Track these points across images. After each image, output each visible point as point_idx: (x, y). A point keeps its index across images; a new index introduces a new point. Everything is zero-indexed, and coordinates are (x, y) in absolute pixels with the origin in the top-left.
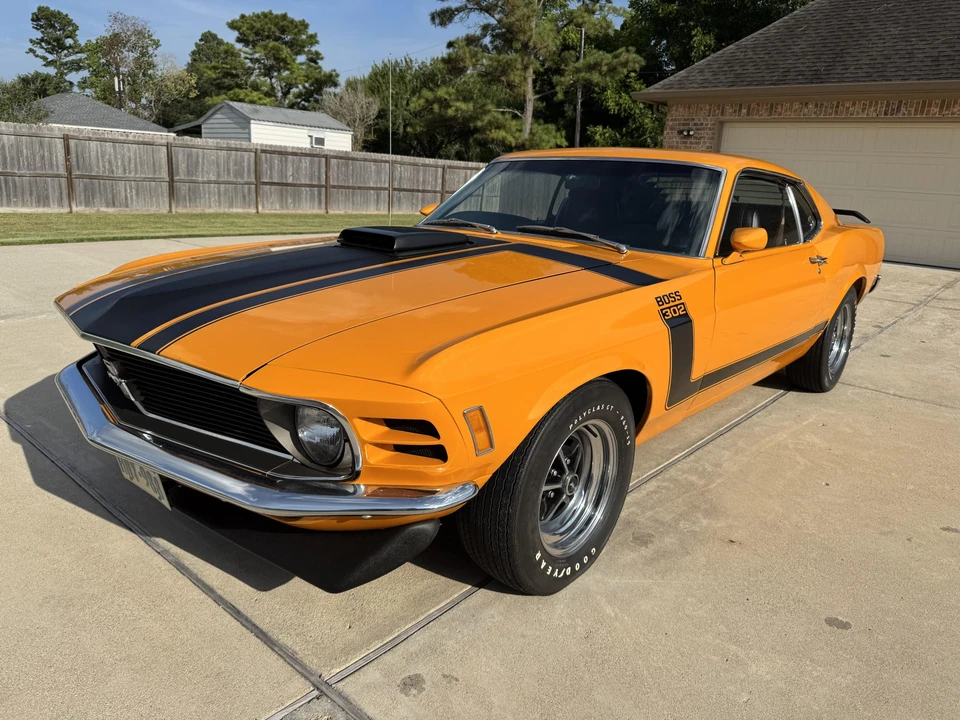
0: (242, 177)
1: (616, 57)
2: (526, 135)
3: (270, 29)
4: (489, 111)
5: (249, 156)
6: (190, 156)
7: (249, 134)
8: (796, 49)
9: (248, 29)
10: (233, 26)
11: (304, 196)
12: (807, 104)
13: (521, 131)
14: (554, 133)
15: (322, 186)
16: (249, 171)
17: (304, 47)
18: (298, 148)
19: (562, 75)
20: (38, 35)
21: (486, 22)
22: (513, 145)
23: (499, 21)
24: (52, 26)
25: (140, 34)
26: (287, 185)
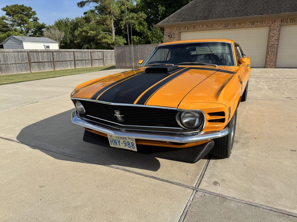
0: (24, 61)
1: (138, 15)
2: (114, 40)
3: (18, 10)
4: (101, 33)
5: (25, 54)
6: (4, 55)
7: (23, 46)
8: (198, 10)
9: (10, 10)
10: (4, 9)
11: (46, 66)
12: (203, 25)
13: (112, 39)
14: (122, 39)
15: (52, 62)
16: (26, 59)
17: (31, 16)
18: (42, 50)
19: (122, 21)
21: (96, 5)
22: (111, 43)
23: (100, 5)
26: (40, 62)
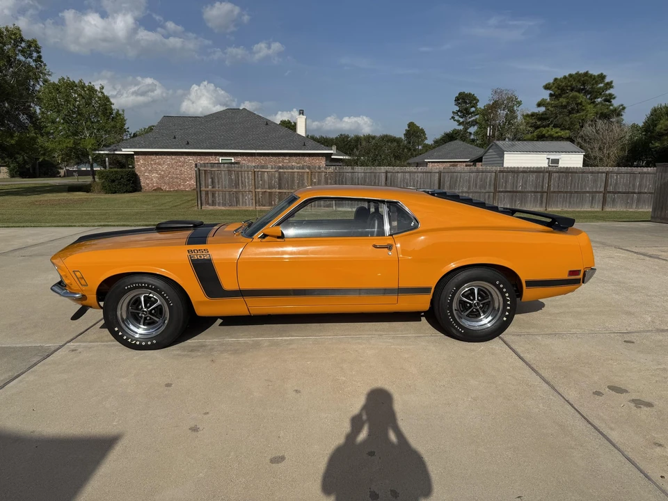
0: (485, 188)
5: (491, 175)
7: (503, 160)
10: (547, 87)
11: (529, 200)
15: (544, 192)
16: (490, 185)
17: (601, 92)
18: (528, 168)
20: (458, 109)
24: (466, 103)
25: (510, 99)
26: (517, 192)
